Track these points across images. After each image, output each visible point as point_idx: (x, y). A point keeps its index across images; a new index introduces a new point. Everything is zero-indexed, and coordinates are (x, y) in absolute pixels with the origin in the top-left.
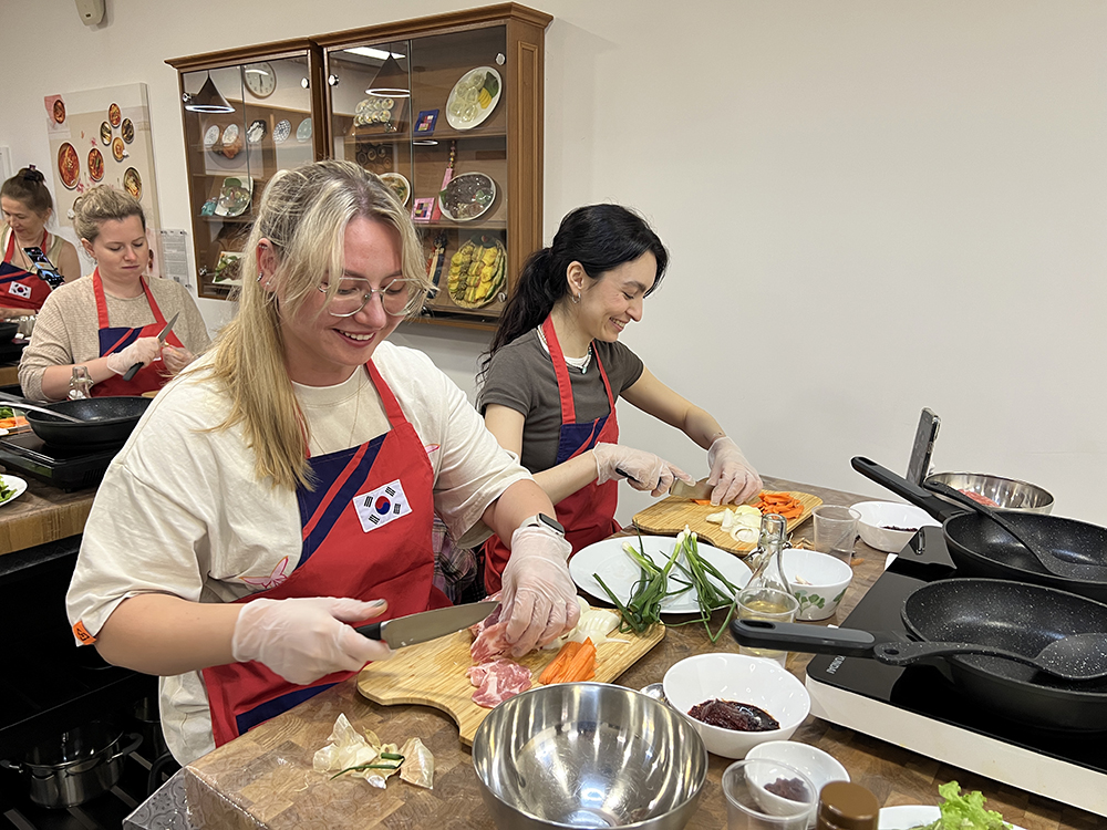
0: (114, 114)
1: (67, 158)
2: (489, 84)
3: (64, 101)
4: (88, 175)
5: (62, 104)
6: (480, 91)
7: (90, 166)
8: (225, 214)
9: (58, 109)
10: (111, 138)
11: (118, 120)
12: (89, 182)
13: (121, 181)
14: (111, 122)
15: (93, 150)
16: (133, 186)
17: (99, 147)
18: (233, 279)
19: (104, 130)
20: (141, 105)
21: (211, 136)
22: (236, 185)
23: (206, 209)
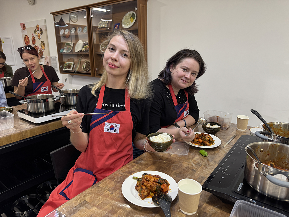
0: (38, 27)
1: (27, 39)
2: (133, 16)
3: (25, 24)
4: (32, 43)
6: (130, 18)
7: (32, 41)
8: (66, 52)
9: (24, 26)
10: (37, 33)
11: (39, 29)
13: (40, 44)
14: (37, 29)
15: (33, 37)
16: (43, 46)
17: (34, 36)
18: (68, 69)
19: (35, 32)
20: (44, 24)
21: (62, 32)
22: (68, 44)
23: (61, 51)
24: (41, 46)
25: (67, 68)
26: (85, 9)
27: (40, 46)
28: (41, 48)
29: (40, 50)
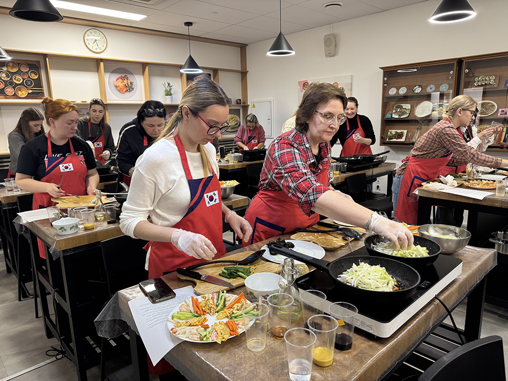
8: (397, 117)
18: (397, 139)
20: (350, 82)
21: (393, 91)
22: (401, 107)
23: (388, 116)
25: (395, 138)
26: (454, 62)
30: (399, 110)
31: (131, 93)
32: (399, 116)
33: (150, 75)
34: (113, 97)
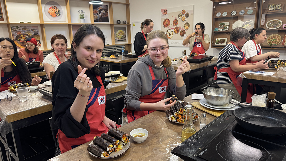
0: (183, 12)
1: (166, 22)
3: (167, 10)
4: (173, 25)
5: (167, 11)
7: (173, 23)
8: (221, 30)
9: (165, 12)
10: (181, 17)
11: (185, 13)
12: (172, 26)
13: (183, 25)
14: (182, 13)
15: (175, 20)
16: (187, 26)
17: (177, 19)
19: (179, 15)
20: (193, 9)
21: (219, 15)
22: (224, 24)
23: (216, 29)
24: (185, 27)
25: (220, 43)
27: (183, 27)
28: (183, 28)
29: (183, 30)
30: (222, 26)
31: (59, 17)
32: (223, 29)
33: (70, 6)
34: (48, 20)
